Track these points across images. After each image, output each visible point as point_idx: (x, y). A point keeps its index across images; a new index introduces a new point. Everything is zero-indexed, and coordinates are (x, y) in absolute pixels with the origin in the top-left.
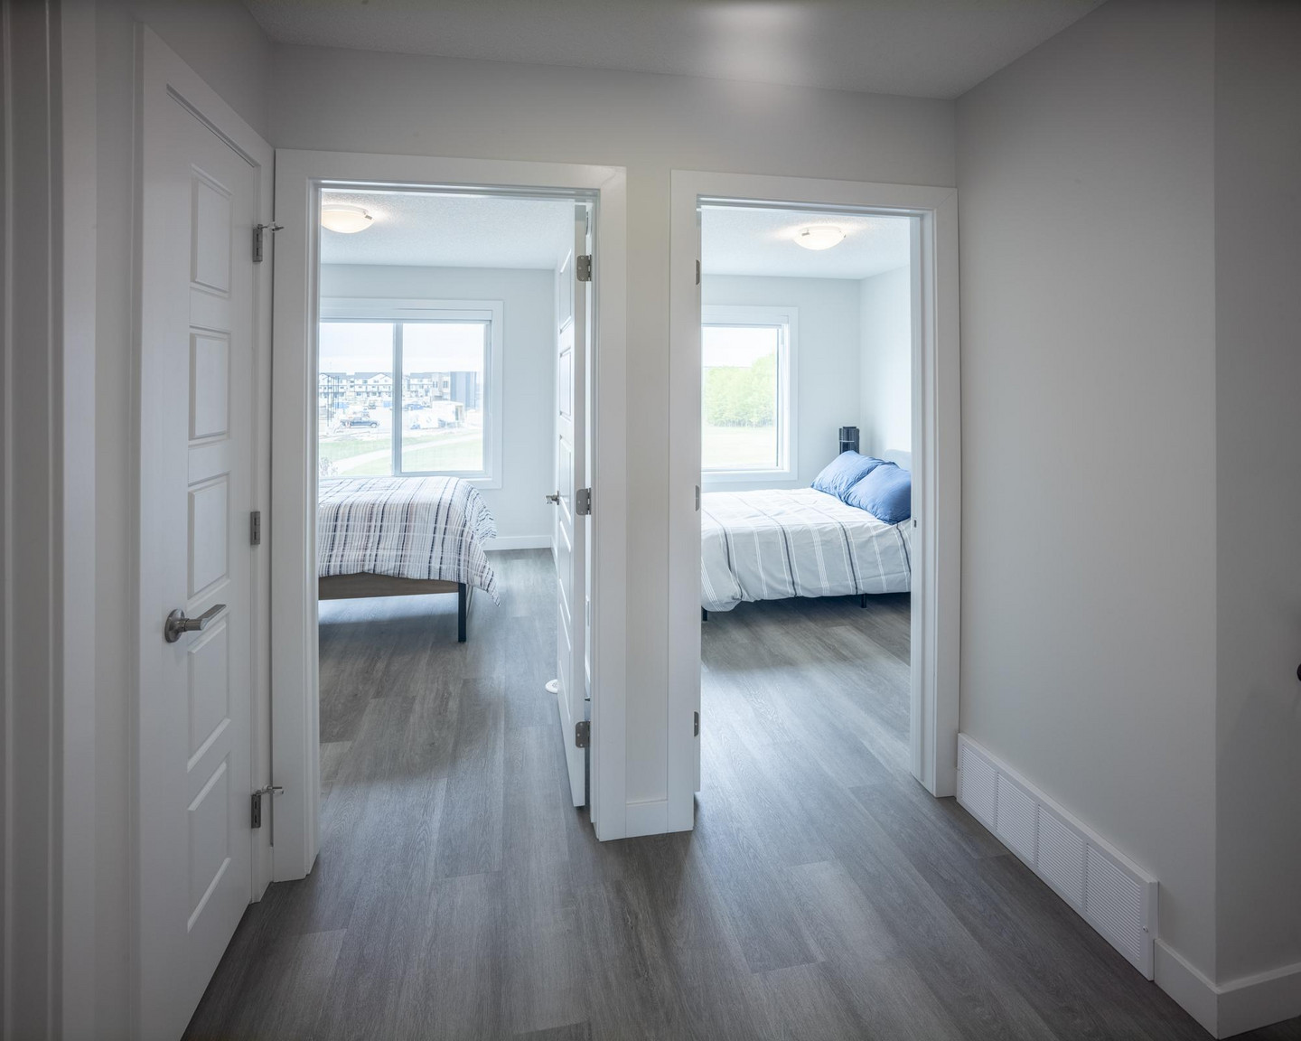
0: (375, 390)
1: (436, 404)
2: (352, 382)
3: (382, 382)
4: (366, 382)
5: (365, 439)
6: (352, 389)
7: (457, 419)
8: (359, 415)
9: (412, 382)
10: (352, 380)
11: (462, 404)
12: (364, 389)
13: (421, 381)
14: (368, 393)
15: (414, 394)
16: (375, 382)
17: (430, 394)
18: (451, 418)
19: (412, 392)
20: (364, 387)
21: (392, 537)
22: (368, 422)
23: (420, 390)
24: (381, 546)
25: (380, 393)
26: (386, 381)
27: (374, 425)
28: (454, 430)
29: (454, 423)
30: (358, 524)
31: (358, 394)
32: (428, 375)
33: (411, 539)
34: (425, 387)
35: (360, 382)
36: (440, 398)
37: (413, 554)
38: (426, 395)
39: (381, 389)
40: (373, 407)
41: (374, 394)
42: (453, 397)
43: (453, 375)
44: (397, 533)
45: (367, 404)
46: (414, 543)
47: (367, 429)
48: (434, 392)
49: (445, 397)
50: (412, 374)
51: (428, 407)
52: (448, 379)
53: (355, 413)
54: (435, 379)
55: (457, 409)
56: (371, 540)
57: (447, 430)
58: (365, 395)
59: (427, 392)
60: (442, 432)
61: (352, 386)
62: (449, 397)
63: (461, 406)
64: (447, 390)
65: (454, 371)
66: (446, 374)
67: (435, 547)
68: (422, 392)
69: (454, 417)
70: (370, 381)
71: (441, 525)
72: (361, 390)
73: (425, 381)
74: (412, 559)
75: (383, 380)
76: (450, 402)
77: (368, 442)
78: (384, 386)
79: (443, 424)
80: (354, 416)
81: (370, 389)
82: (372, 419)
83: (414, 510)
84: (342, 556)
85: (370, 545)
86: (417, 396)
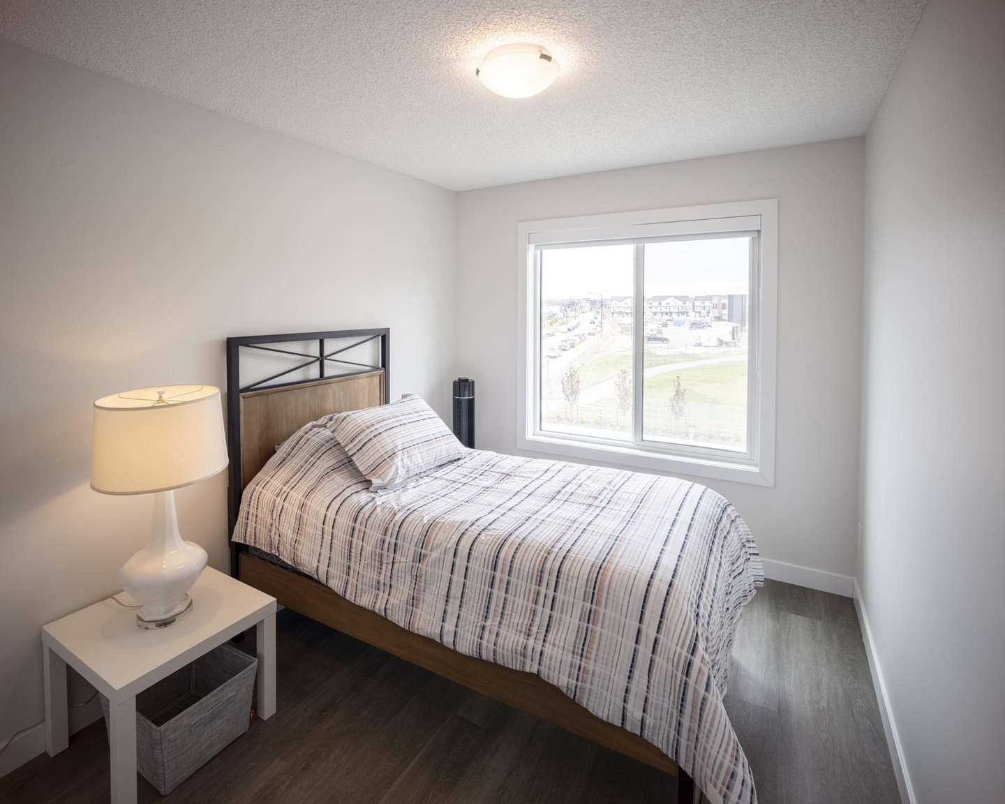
0: (667, 310)
1: (715, 324)
2: (651, 304)
3: (672, 304)
4: (660, 304)
5: (658, 353)
6: (650, 310)
7: (734, 339)
8: (654, 332)
9: (696, 304)
10: (651, 302)
11: (737, 325)
12: (659, 310)
13: (704, 303)
14: (662, 313)
15: (697, 315)
16: (667, 304)
17: (711, 315)
18: (728, 338)
19: (696, 312)
20: (659, 308)
21: (568, 624)
22: (661, 338)
23: (703, 311)
24: (550, 637)
25: (671, 313)
26: (676, 303)
27: (665, 342)
28: (730, 349)
29: (731, 343)
30: (521, 584)
31: (655, 314)
32: (709, 298)
33: (596, 641)
34: (707, 308)
35: (656, 304)
36: (719, 318)
37: (598, 670)
38: (708, 316)
39: (672, 310)
40: (665, 325)
41: (667, 314)
42: (730, 319)
43: (730, 297)
44: (575, 621)
45: (661, 322)
46: (602, 649)
47: (660, 344)
48: (715, 313)
49: (723, 318)
50: (696, 297)
51: (709, 326)
52: (726, 301)
53: (651, 330)
54: (715, 301)
55: (733, 330)
56: (537, 620)
57: (724, 349)
58: (660, 315)
59: (708, 313)
60: (721, 350)
61: (650, 308)
62: (726, 318)
63: (737, 327)
64: (725, 312)
65: (730, 294)
66: (724, 297)
67: (636, 673)
68: (704, 312)
69: (731, 337)
70: (664, 303)
71: (650, 631)
72: (656, 310)
73: (707, 303)
74: (596, 678)
75: (673, 302)
76: (727, 323)
77: (660, 356)
78: (674, 307)
79: (721, 343)
80: (651, 333)
81: (663, 310)
82: (664, 336)
83: (607, 584)
84: (497, 635)
85: (535, 629)
86: (700, 316)
